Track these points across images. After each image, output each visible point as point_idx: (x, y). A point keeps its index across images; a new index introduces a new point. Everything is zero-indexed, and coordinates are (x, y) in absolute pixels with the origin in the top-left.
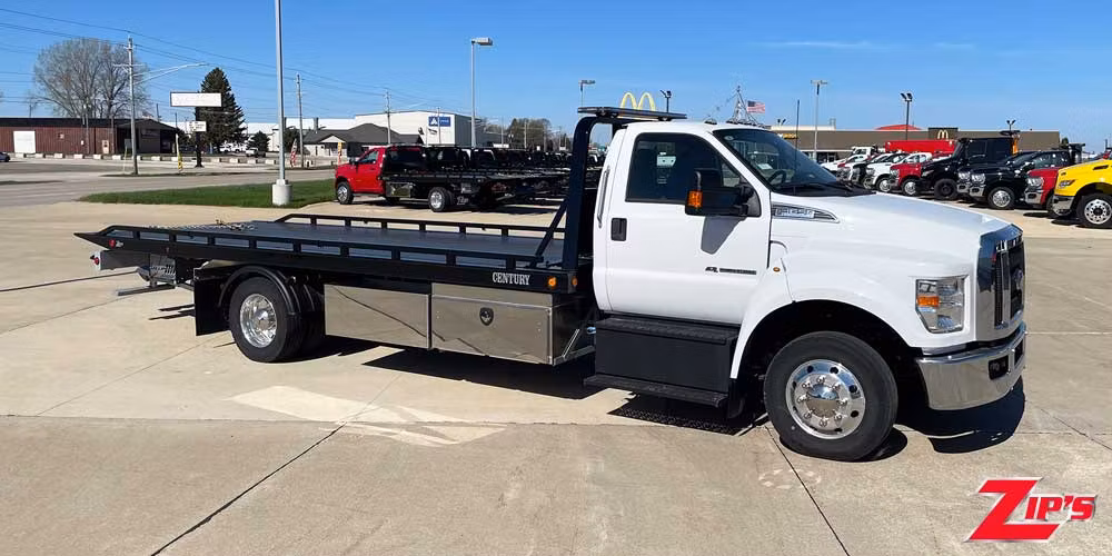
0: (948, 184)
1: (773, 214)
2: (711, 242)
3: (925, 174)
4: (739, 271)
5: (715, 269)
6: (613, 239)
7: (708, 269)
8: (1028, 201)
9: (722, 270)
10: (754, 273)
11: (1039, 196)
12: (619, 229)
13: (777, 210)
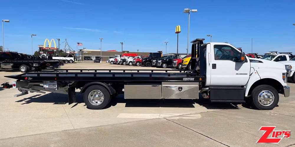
0: (149, 63)
1: (250, 62)
2: (237, 68)
3: (144, 61)
4: (244, 74)
5: (238, 74)
6: (213, 68)
7: (236, 74)
8: (174, 66)
9: (240, 74)
10: (247, 74)
11: (176, 65)
12: (214, 66)
13: (251, 61)
